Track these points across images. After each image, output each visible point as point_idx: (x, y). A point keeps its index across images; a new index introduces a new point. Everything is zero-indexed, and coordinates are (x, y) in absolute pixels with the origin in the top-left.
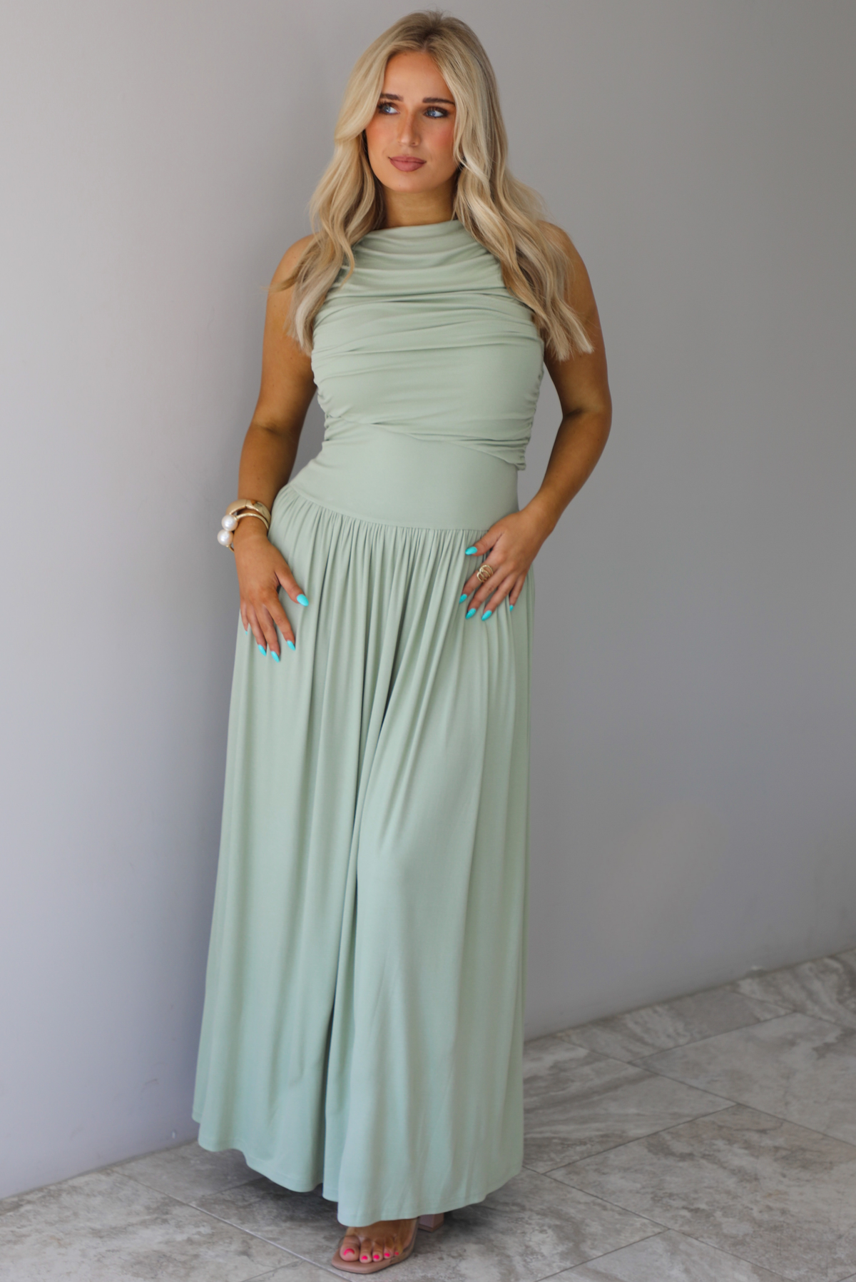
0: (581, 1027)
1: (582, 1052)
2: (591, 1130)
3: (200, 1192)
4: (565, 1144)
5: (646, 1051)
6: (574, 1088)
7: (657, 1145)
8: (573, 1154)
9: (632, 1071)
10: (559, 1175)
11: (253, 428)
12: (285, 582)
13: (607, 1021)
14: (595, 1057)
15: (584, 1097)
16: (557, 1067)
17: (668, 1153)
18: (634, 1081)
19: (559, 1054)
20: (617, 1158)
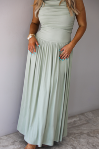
0: (79, 115)
1: (78, 119)
2: (79, 131)
3: (20, 140)
4: (75, 134)
5: (88, 119)
6: (77, 124)
7: (88, 134)
8: (76, 135)
9: (85, 122)
10: (73, 139)
11: (32, 23)
12: (37, 43)
13: (82, 114)
14: (80, 120)
15: (78, 126)
16: (74, 121)
17: (90, 136)
18: (85, 124)
19: (75, 119)
20: (82, 136)
